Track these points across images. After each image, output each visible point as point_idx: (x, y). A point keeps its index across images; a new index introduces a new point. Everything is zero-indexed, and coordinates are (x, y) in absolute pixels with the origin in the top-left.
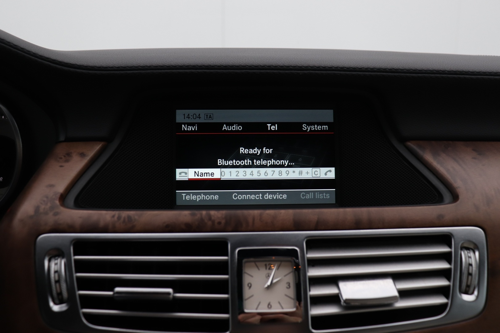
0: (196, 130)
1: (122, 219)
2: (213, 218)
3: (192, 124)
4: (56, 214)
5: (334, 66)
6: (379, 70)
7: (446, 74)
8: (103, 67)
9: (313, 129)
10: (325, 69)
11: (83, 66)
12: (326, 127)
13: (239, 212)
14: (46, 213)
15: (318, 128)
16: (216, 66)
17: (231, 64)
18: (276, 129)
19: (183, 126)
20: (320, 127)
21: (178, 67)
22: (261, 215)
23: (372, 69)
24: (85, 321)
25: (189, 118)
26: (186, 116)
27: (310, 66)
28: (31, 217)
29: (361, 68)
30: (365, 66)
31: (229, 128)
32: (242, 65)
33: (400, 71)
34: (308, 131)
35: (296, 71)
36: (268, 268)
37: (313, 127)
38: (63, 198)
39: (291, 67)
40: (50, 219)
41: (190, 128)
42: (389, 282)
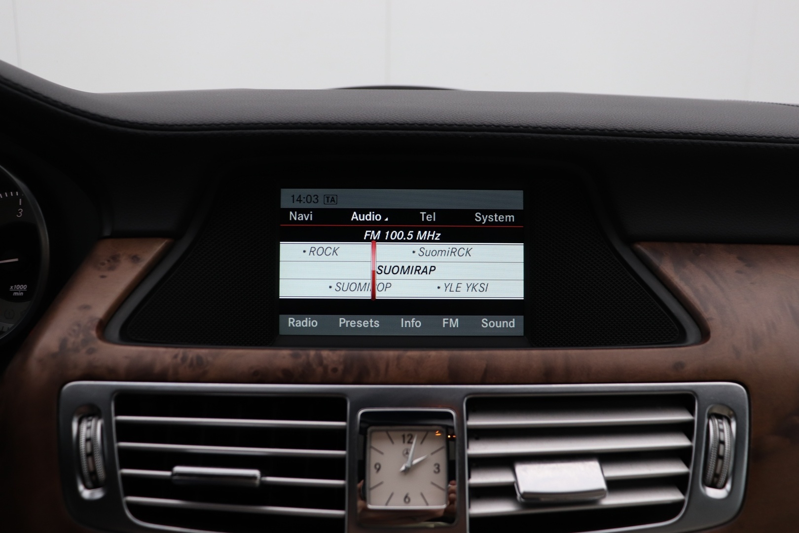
0: (311, 219)
1: (189, 361)
2: (325, 362)
3: (305, 211)
4: (91, 351)
5: (523, 125)
6: (594, 132)
7: (698, 138)
8: (167, 125)
9: (491, 220)
10: (508, 129)
11: (137, 123)
12: (512, 218)
13: (366, 353)
14: (76, 350)
15: (499, 218)
16: (339, 123)
17: (363, 120)
18: (434, 220)
19: (291, 213)
20: (503, 217)
21: (281, 124)
22: (399, 358)
23: (582, 129)
24: (129, 515)
25: (300, 201)
26: (296, 198)
27: (485, 125)
28: (54, 355)
29: (565, 127)
30: (571, 125)
31: (362, 218)
32: (380, 122)
33: (626, 132)
34: (483, 223)
35: (463, 133)
36: (406, 441)
37: (491, 217)
38: (103, 327)
39: (455, 126)
40: (82, 358)
41: (302, 217)
42: (593, 466)
